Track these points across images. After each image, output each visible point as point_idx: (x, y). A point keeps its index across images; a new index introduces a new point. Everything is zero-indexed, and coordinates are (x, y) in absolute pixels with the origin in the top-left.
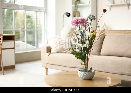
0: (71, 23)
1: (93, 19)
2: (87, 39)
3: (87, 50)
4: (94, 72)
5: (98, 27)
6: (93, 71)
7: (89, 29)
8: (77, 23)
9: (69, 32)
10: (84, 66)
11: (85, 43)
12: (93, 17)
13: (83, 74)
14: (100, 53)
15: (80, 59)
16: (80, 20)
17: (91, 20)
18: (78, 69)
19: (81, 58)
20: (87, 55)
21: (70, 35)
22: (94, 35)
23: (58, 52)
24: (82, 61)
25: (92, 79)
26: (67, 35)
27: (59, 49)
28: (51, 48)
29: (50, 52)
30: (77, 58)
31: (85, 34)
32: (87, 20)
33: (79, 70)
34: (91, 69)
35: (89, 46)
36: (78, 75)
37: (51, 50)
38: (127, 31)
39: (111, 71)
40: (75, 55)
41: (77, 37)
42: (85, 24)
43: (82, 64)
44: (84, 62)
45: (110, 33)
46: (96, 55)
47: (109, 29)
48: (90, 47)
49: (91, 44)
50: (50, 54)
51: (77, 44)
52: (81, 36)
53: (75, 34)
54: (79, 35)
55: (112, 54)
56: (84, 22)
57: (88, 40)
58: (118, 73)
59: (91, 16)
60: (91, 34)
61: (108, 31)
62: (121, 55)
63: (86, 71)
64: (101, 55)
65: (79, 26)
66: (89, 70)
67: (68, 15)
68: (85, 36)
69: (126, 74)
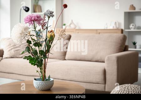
0: (24, 20)
1: (51, 16)
2: (44, 41)
3: (45, 54)
4: (53, 81)
5: (64, 25)
6: (52, 79)
7: (47, 28)
8: (31, 20)
9: (20, 32)
10: (40, 73)
11: (41, 45)
12: (50, 14)
13: (39, 83)
14: (65, 57)
15: (36, 66)
16: (35, 17)
17: (49, 17)
18: (33, 78)
19: (36, 64)
20: (44, 60)
21: (23, 35)
22: (52, 36)
23: (12, 57)
24: (38, 67)
25: (51, 89)
26: (19, 35)
27: (13, 53)
28: (3, 52)
29: (2, 57)
30: (32, 64)
31: (41, 34)
32: (45, 18)
33: (35, 79)
34: (49, 77)
35: (46, 49)
36: (33, 85)
37: (3, 54)
38: (98, 31)
39: (76, 79)
40: (28, 61)
41: (32, 38)
42: (41, 22)
43: (37, 71)
44: (41, 69)
45: (78, 33)
46: (60, 59)
47: (77, 28)
48: (48, 51)
49: (49, 47)
50: (2, 59)
51: (31, 47)
52: (36, 36)
53: (29, 35)
54: (34, 35)
55: (79, 58)
56: (41, 20)
57: (46, 42)
58: (85, 81)
59: (48, 12)
60: (49, 35)
61: (76, 30)
62: (90, 60)
63: (43, 80)
64: (66, 60)
65: (33, 25)
66: (47, 78)
67: (27, 9)
68: (42, 36)
69: (95, 82)
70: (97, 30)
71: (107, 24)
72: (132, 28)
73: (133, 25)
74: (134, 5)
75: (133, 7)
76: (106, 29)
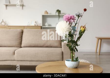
70: (24, 26)
71: (29, 23)
72: (46, 25)
73: (47, 24)
74: (47, 11)
75: (46, 12)
76: (29, 26)
